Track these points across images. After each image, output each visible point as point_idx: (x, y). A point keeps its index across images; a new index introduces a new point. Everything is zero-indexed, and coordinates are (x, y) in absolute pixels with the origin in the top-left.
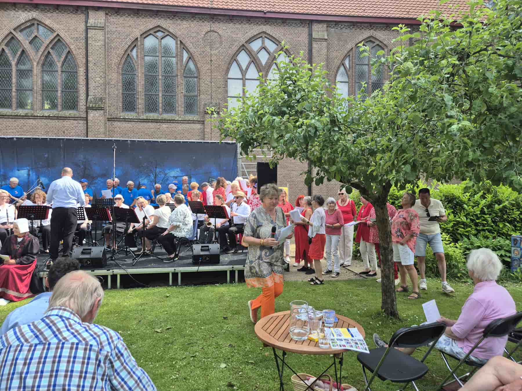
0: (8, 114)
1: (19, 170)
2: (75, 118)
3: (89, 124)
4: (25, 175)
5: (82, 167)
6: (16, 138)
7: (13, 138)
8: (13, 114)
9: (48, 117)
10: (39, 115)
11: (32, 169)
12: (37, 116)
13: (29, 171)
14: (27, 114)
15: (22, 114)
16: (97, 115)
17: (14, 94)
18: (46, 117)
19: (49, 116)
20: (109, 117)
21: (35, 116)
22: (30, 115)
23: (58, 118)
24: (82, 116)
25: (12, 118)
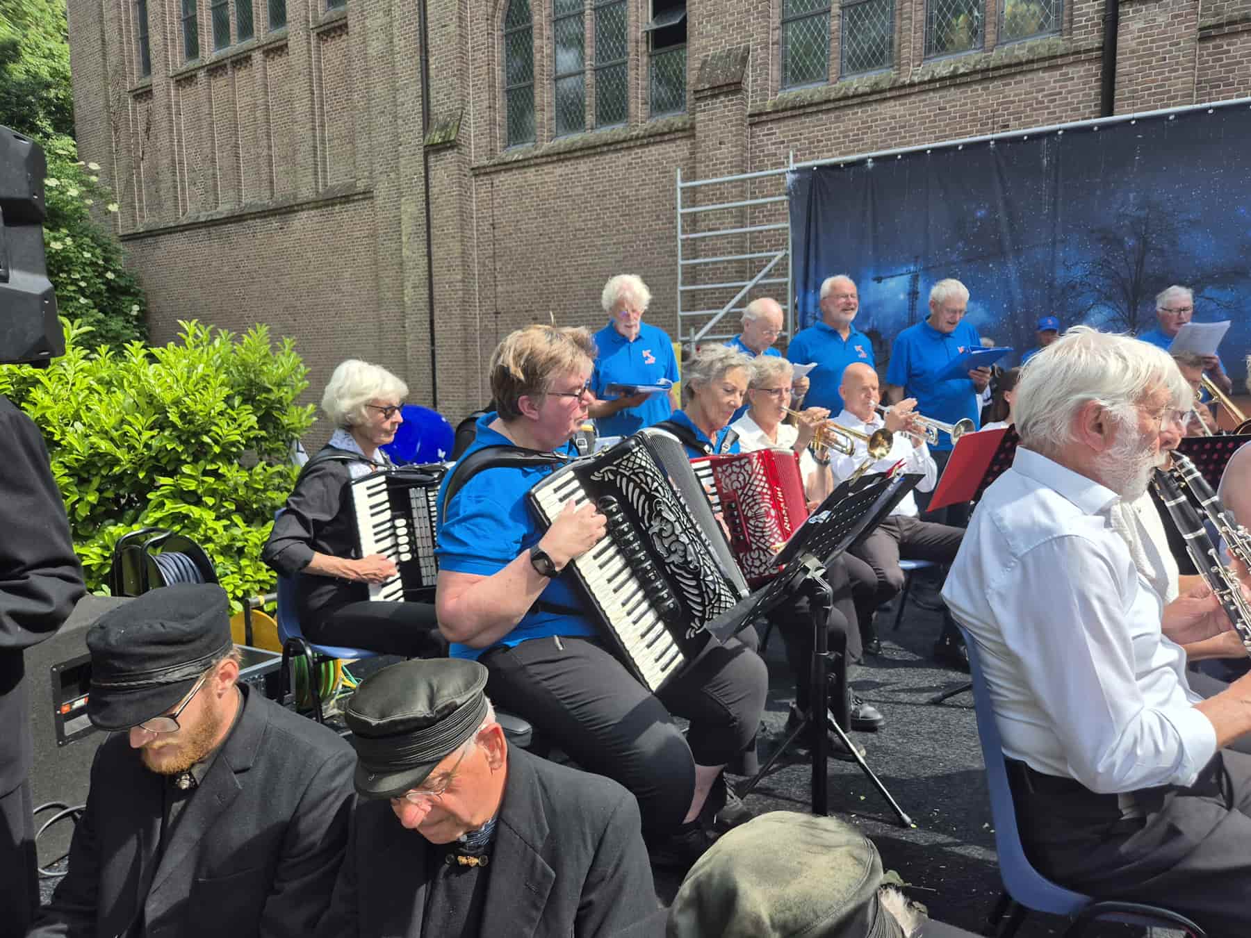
0: (817, 98)
1: (879, 280)
2: (1051, 61)
3: (1123, 67)
4: (902, 297)
5: (1130, 242)
6: (875, 159)
7: (862, 162)
8: (833, 96)
9: (953, 80)
10: (916, 79)
11: (926, 269)
12: (912, 85)
13: (915, 279)
14: (876, 84)
15: (861, 90)
16: (1160, 20)
17: (835, 24)
18: (942, 79)
19: (954, 76)
20: (1211, 21)
21: (903, 86)
22: (885, 85)
23: (985, 75)
24: (1084, 45)
25: (828, 110)
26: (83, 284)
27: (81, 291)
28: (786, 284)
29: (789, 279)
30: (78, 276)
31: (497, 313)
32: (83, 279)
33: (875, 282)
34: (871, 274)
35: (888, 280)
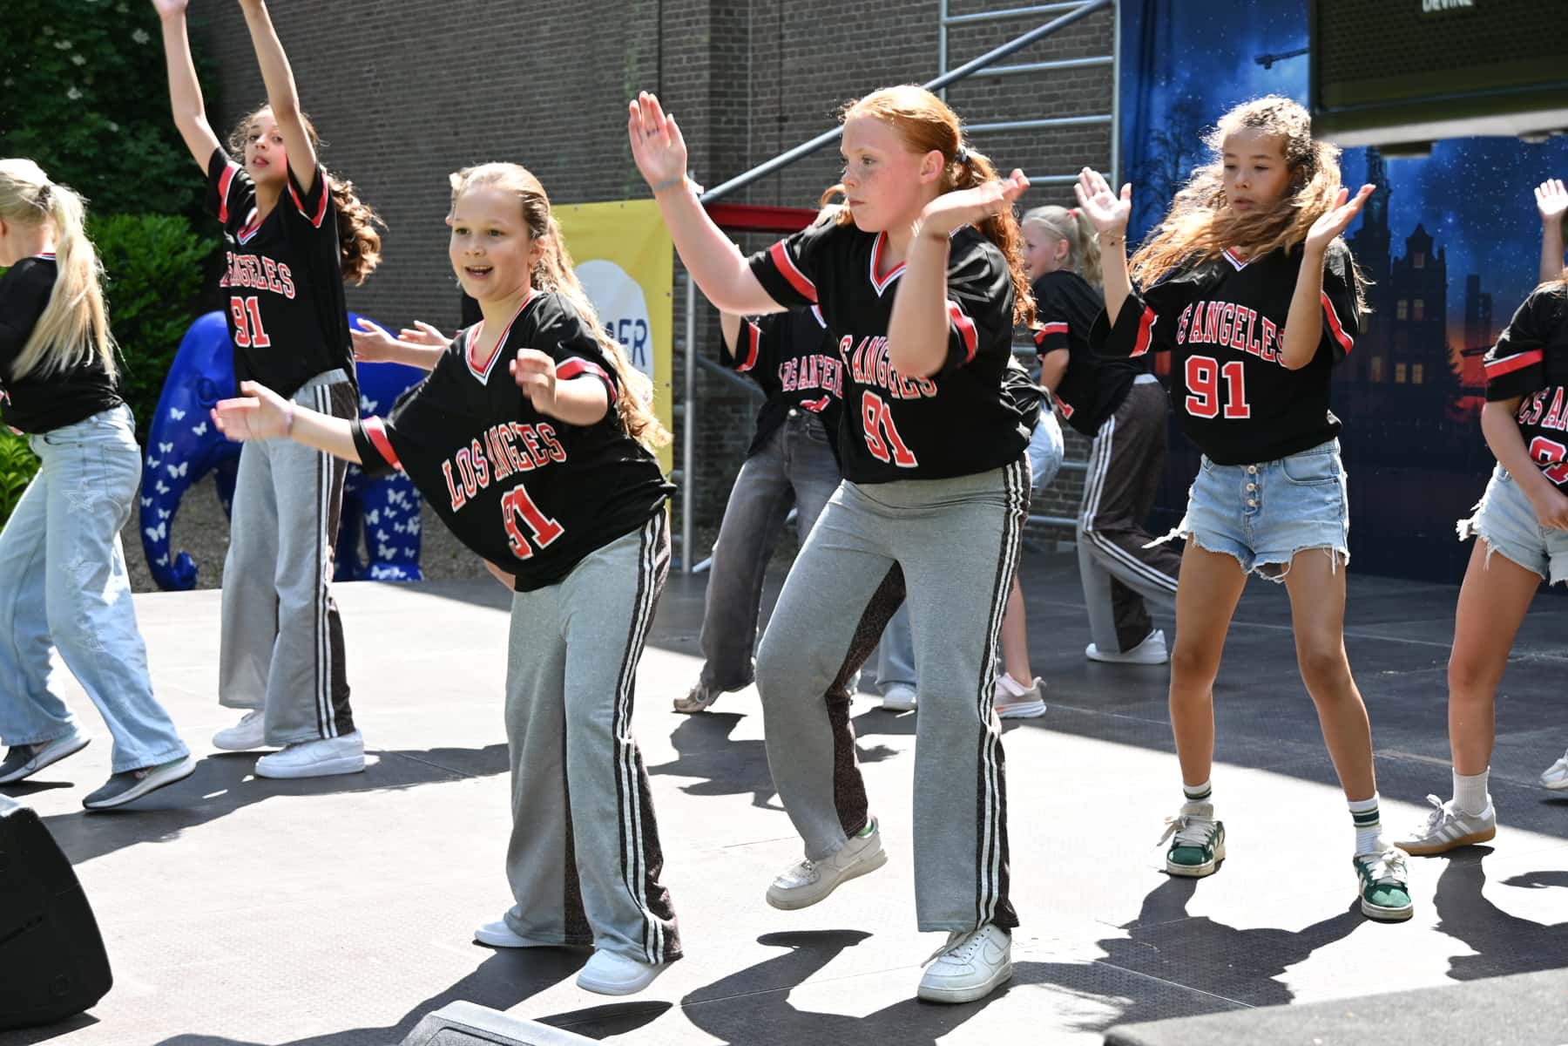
26: (78, 60)
27: (77, 75)
28: (1110, 66)
29: (1115, 59)
30: (67, 45)
31: (782, 119)
32: (78, 48)
33: (1262, 67)
34: (1255, 50)
35: (1282, 61)
